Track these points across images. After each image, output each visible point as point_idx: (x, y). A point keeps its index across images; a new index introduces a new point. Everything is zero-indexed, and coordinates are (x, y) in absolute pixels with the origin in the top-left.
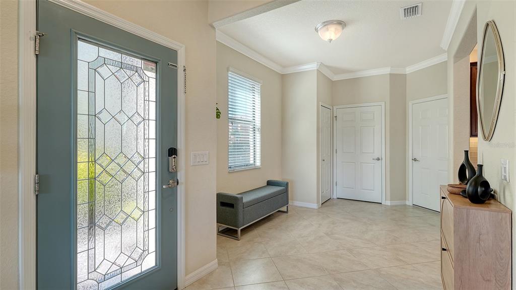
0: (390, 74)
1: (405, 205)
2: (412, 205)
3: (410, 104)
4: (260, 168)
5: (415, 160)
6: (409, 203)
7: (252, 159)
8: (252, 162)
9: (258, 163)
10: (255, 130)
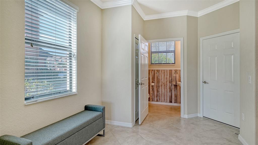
0: (187, 16)
1: (197, 117)
2: (202, 117)
3: (201, 39)
4: (76, 95)
5: (205, 82)
6: (200, 115)
7: (68, 86)
8: (68, 89)
9: (74, 90)
10: (71, 56)
